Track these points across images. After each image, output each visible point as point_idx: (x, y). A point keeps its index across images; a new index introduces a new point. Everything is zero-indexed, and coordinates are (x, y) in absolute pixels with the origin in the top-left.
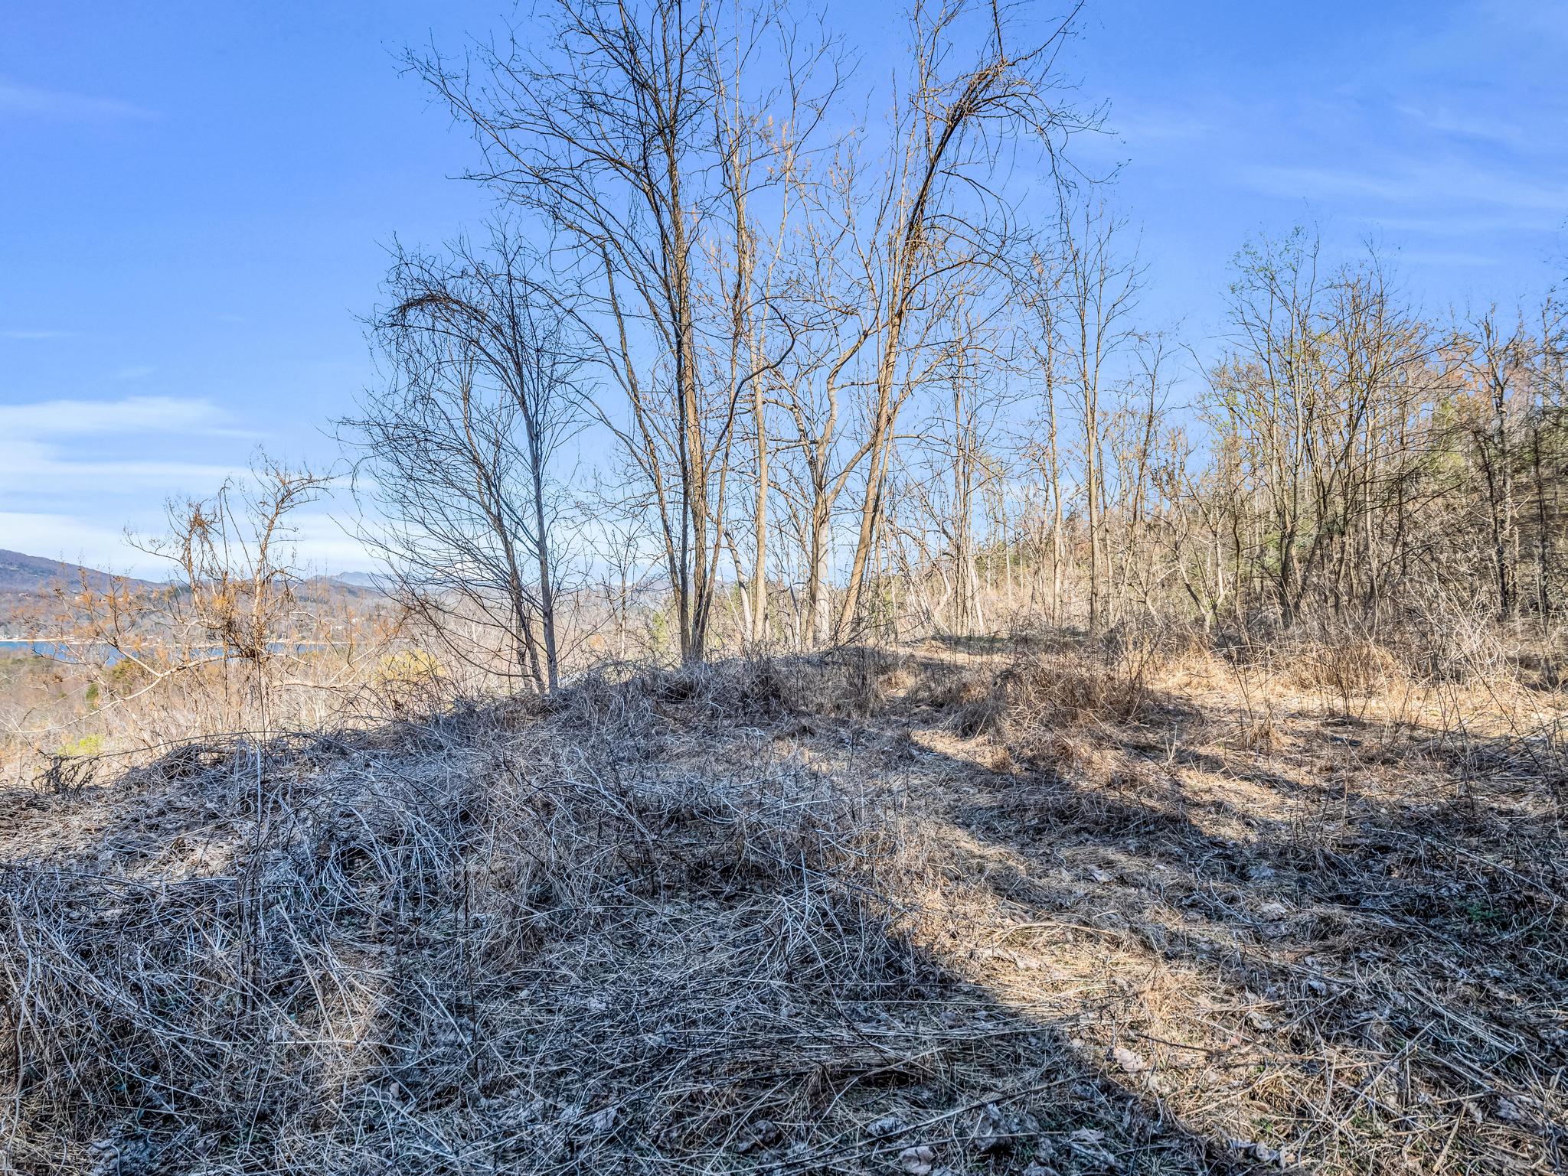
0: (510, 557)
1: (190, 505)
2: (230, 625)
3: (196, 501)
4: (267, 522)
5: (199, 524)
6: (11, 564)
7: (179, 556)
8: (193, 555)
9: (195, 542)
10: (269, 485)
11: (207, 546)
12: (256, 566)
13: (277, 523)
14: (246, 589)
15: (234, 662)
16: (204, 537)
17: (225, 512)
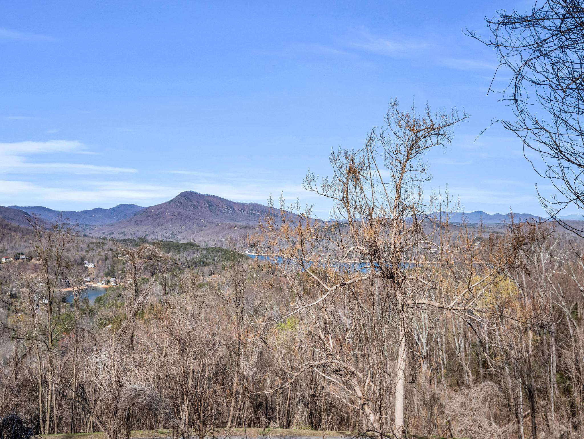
1: (347, 158)
2: (375, 252)
3: (350, 153)
4: (399, 166)
5: (353, 172)
6: (258, 211)
7: (340, 197)
8: (350, 197)
9: (351, 186)
12: (394, 202)
13: (408, 166)
14: (386, 224)
16: (357, 181)
17: (371, 161)
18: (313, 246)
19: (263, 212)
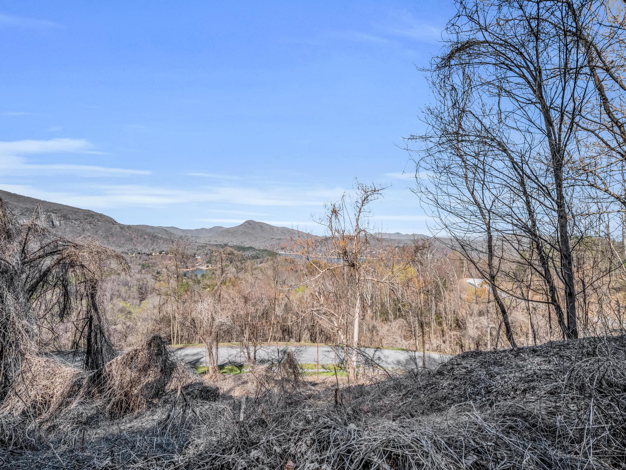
0: (531, 213)
1: (331, 205)
2: (345, 253)
3: (333, 202)
4: (358, 209)
5: (334, 212)
7: (328, 225)
8: (333, 225)
9: (333, 218)
10: (359, 193)
11: (337, 220)
12: (355, 228)
13: (362, 210)
14: (351, 239)
15: (346, 269)
16: (336, 216)
17: (344, 206)
18: (314, 249)
19: (288, 231)
